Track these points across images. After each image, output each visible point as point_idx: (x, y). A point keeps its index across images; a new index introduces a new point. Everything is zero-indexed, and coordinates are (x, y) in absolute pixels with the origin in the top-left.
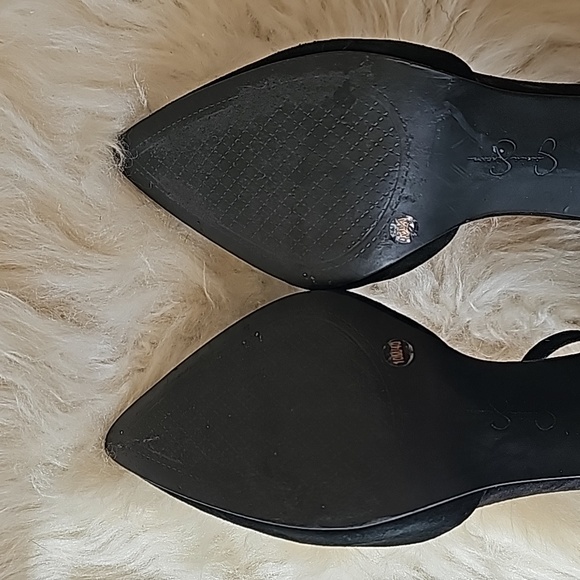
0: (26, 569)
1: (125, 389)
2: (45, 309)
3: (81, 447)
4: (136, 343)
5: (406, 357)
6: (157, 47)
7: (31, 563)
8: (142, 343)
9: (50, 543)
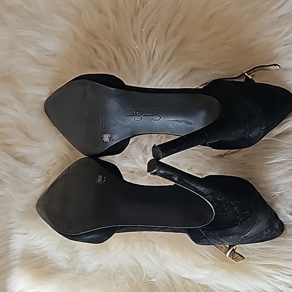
0: (9, 243)
1: (42, 187)
2: (17, 159)
3: (28, 205)
4: (48, 172)
5: (103, 181)
6: (57, 72)
7: (10, 241)
8: (50, 172)
9: (17, 235)
